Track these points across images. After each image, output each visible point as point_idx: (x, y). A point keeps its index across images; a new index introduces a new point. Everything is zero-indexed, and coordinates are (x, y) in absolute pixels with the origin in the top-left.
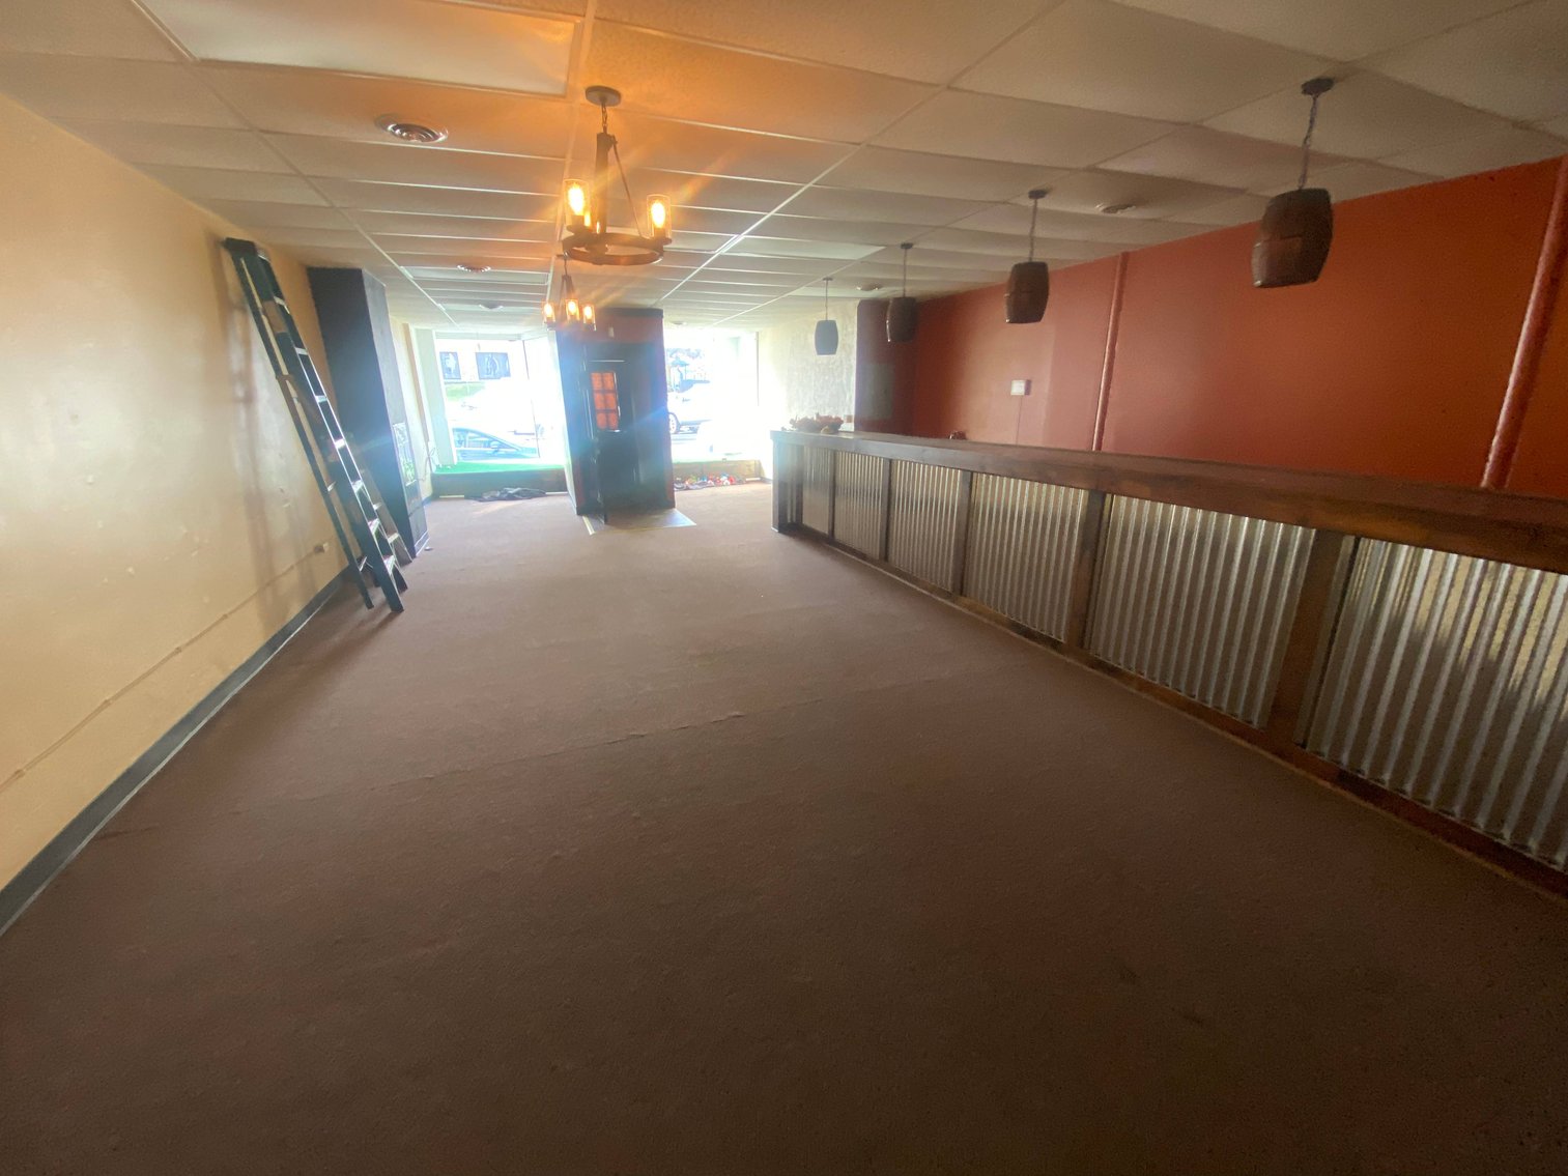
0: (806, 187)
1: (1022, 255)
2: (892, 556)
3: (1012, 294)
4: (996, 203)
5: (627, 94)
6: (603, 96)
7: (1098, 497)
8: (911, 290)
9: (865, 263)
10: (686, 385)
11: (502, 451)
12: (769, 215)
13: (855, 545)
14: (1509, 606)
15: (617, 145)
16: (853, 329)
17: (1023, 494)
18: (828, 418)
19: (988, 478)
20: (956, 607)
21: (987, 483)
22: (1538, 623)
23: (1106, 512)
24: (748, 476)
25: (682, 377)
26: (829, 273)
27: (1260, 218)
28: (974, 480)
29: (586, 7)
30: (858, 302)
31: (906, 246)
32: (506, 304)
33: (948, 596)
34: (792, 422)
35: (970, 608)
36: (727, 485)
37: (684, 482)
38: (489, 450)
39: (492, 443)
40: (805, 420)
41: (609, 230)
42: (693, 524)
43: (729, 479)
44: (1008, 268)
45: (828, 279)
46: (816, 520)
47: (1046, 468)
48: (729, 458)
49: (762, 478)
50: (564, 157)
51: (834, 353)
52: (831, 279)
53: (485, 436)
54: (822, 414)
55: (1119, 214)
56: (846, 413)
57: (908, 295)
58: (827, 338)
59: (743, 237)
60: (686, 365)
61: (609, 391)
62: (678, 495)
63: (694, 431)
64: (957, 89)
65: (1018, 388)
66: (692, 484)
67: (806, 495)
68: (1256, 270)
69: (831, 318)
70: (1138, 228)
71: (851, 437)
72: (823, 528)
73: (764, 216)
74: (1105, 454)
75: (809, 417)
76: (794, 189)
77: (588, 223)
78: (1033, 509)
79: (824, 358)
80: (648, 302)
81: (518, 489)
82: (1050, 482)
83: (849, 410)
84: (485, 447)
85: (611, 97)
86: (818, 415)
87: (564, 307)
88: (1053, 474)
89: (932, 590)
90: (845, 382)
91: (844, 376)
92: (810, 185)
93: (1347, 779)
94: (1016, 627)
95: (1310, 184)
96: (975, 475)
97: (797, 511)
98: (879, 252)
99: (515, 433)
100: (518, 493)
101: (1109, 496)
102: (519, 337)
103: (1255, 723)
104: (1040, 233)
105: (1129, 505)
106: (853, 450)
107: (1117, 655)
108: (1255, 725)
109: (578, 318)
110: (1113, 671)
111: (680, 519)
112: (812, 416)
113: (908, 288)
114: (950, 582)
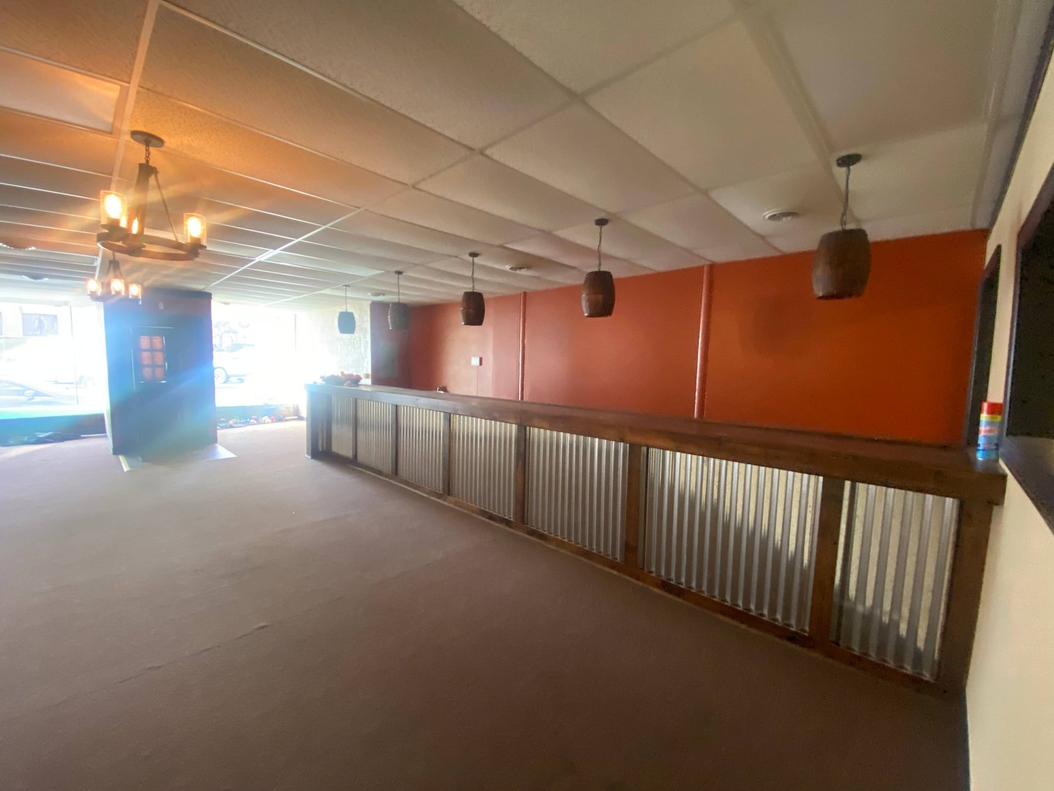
0: (324, 227)
1: (468, 287)
2: (400, 472)
3: (464, 308)
4: (451, 256)
5: (170, 142)
6: (149, 140)
7: (522, 429)
8: (403, 299)
9: (372, 279)
10: (236, 347)
11: (37, 399)
12: (297, 241)
13: (373, 465)
14: (716, 479)
15: (158, 175)
16: (367, 318)
17: (481, 427)
18: (351, 375)
19: (460, 417)
20: (446, 503)
21: (460, 420)
22: (730, 486)
23: (528, 437)
24: (287, 416)
25: (232, 341)
26: (348, 283)
27: (583, 282)
28: (452, 418)
29: (131, 78)
30: (370, 302)
31: (399, 273)
32: (50, 277)
33: (439, 496)
34: (322, 377)
35: (455, 504)
36: (268, 423)
37: (227, 421)
38: (23, 398)
39: (26, 392)
40: (332, 377)
41: (147, 232)
42: (235, 456)
43: (269, 417)
44: (461, 293)
45: (346, 286)
46: (342, 446)
47: (493, 410)
48: (270, 403)
49: (298, 416)
50: (111, 175)
51: (353, 333)
52: (349, 286)
53: (22, 386)
54: (346, 372)
55: (518, 272)
56: (365, 372)
57: (402, 301)
58: (347, 323)
59: (278, 251)
60: (236, 332)
61: (157, 350)
62: (220, 432)
63: (241, 381)
64: (417, 189)
65: (475, 361)
66: (236, 423)
67: (335, 429)
68: (584, 309)
69: (350, 310)
70: (527, 280)
71: (369, 390)
72: (348, 453)
73: (293, 241)
74: (525, 403)
75: (336, 375)
76: (315, 228)
77: (123, 224)
78: (488, 435)
79: (346, 336)
80: (199, 286)
81: (50, 433)
82: (496, 420)
83: (367, 370)
84: (19, 395)
85: (154, 141)
86: (342, 373)
87: (109, 284)
88: (496, 415)
89: (431, 493)
90: (363, 352)
91: (363, 349)
92: (327, 226)
93: (665, 585)
94: (483, 513)
95: (603, 269)
96: (452, 415)
97: (327, 443)
98: (379, 274)
99: (56, 382)
100: (48, 437)
101: (528, 428)
102: (66, 303)
103: (619, 558)
104: (476, 276)
105: (539, 432)
106: (368, 398)
107: (543, 527)
108: (619, 560)
109: (123, 293)
110: (542, 536)
111: (223, 453)
112: (337, 373)
113: (401, 297)
114: (441, 486)
